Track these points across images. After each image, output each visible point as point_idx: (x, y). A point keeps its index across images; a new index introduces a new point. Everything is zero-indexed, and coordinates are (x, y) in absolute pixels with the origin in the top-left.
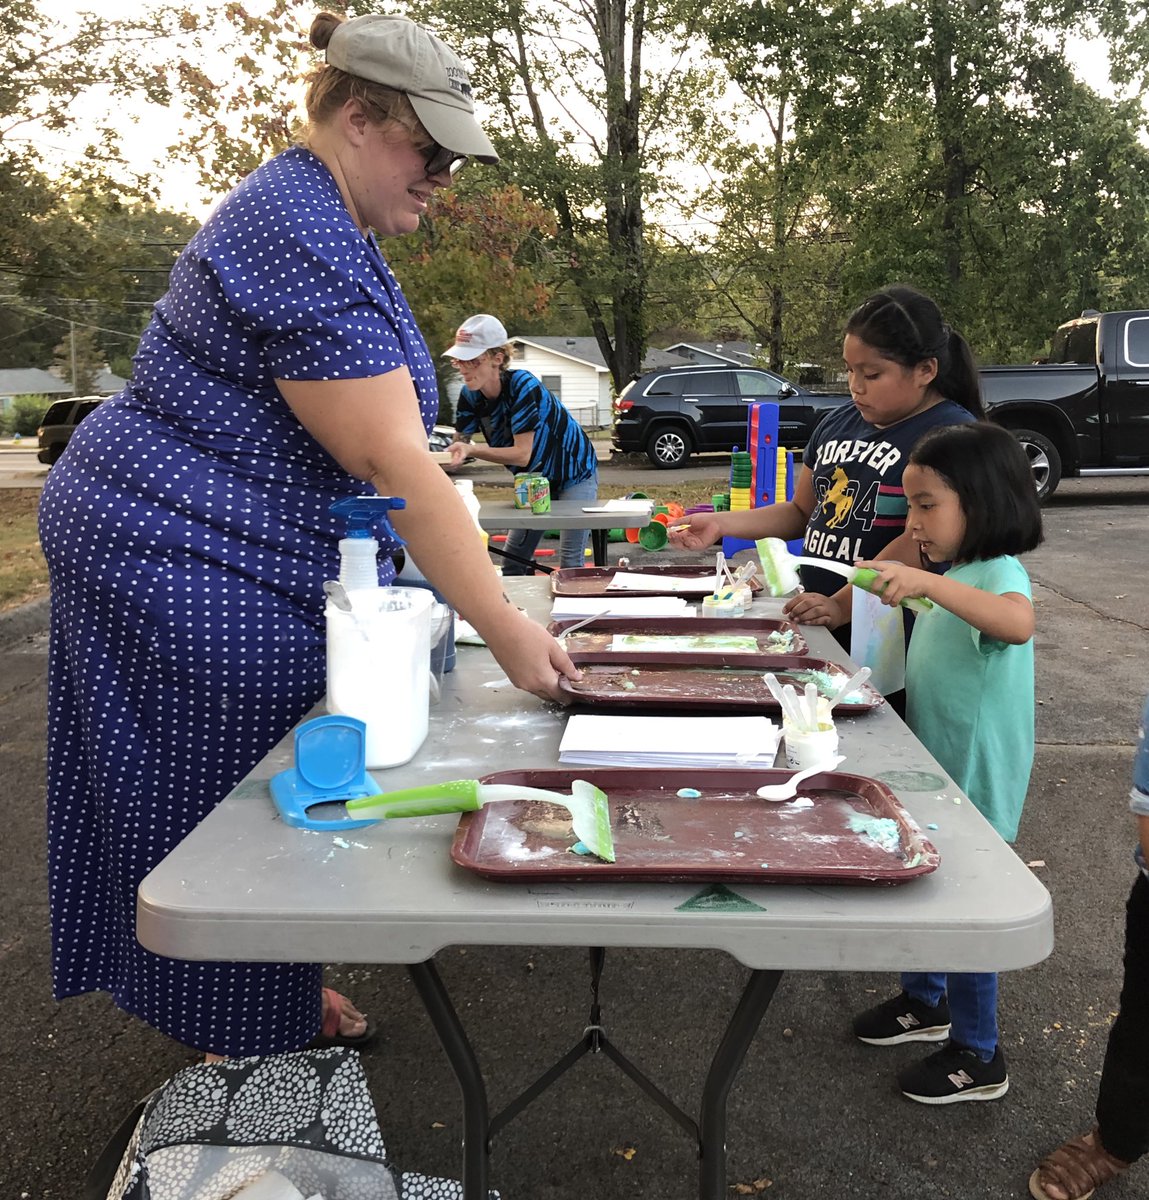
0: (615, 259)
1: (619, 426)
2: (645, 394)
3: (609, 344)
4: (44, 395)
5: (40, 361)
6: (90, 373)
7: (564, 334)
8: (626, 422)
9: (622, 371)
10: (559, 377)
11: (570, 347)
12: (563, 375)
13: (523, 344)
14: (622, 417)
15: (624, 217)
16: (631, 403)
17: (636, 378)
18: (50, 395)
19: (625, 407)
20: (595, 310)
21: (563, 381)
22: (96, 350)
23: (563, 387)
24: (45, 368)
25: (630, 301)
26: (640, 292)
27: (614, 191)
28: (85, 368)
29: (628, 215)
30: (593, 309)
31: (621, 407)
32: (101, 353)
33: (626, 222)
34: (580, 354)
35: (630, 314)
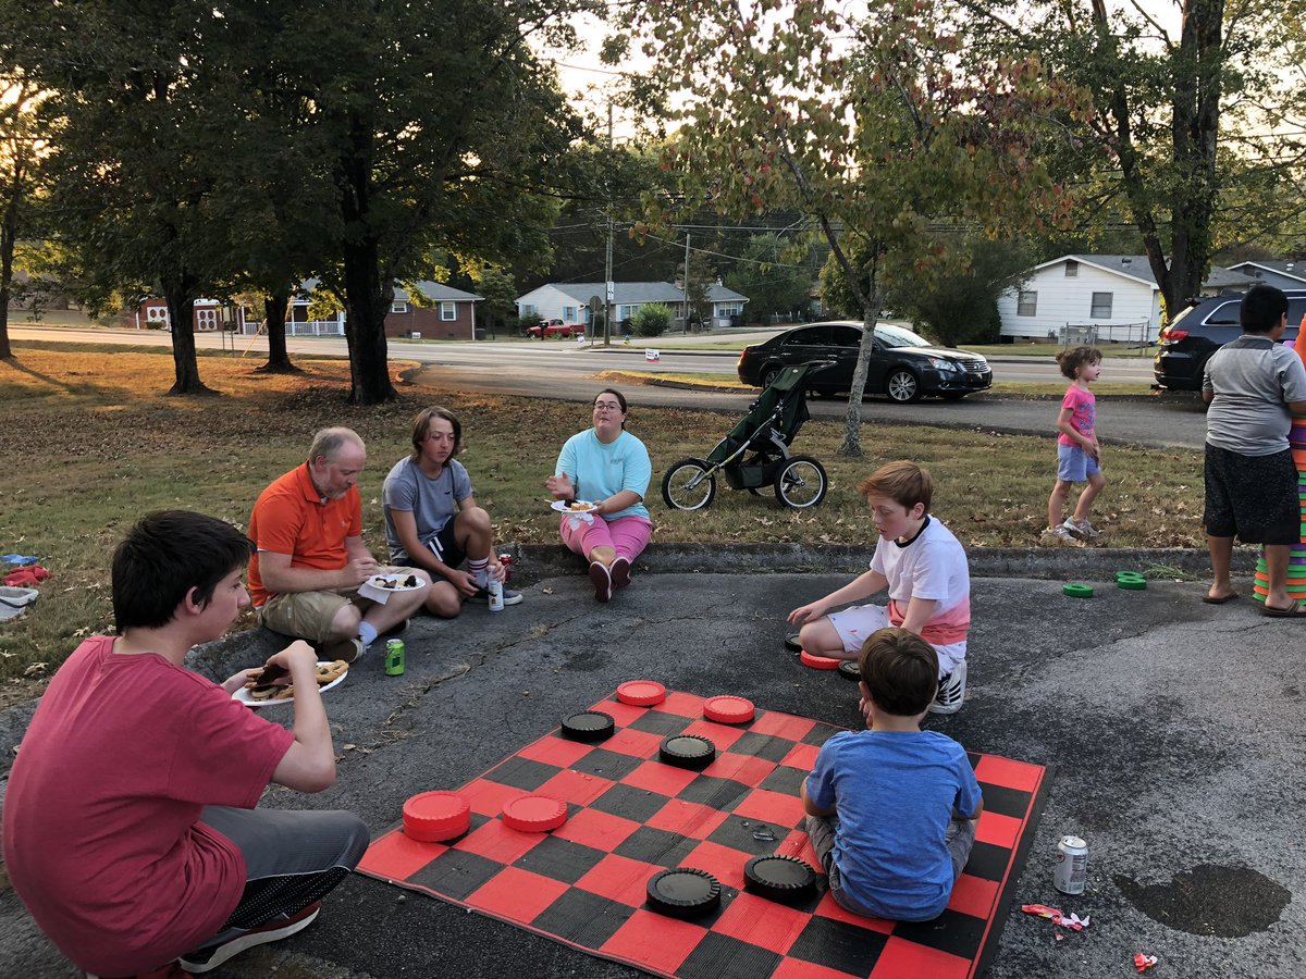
0: (1178, 166)
1: (1164, 360)
2: (1203, 323)
3: (1163, 263)
4: (664, 303)
5: (668, 276)
6: (703, 286)
7: (1122, 253)
8: (1174, 355)
9: (1177, 293)
10: (1111, 294)
11: (1124, 265)
12: (1115, 292)
13: (1077, 263)
14: (1170, 348)
15: (1196, 120)
16: (1184, 333)
17: (1193, 304)
18: (668, 303)
19: (1176, 337)
20: (1150, 225)
21: (1114, 297)
22: (710, 268)
23: (1114, 303)
24: (672, 282)
25: (1195, 214)
26: (1208, 204)
27: (1185, 86)
28: (700, 282)
29: (1201, 118)
30: (1146, 223)
31: (1169, 337)
32: (714, 270)
33: (1196, 127)
34: (1135, 272)
35: (1193, 230)
